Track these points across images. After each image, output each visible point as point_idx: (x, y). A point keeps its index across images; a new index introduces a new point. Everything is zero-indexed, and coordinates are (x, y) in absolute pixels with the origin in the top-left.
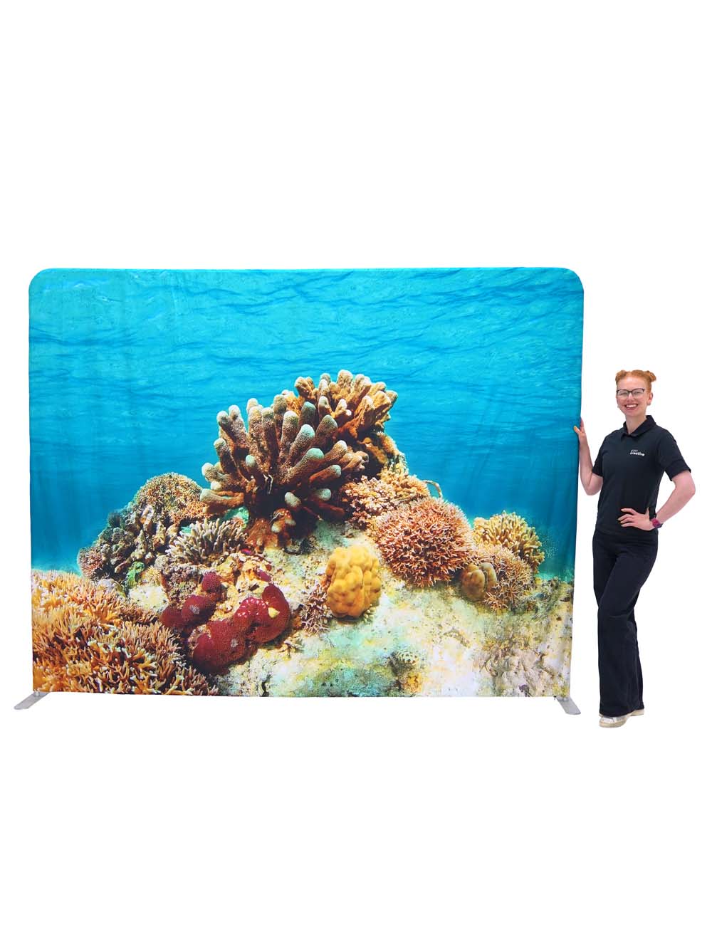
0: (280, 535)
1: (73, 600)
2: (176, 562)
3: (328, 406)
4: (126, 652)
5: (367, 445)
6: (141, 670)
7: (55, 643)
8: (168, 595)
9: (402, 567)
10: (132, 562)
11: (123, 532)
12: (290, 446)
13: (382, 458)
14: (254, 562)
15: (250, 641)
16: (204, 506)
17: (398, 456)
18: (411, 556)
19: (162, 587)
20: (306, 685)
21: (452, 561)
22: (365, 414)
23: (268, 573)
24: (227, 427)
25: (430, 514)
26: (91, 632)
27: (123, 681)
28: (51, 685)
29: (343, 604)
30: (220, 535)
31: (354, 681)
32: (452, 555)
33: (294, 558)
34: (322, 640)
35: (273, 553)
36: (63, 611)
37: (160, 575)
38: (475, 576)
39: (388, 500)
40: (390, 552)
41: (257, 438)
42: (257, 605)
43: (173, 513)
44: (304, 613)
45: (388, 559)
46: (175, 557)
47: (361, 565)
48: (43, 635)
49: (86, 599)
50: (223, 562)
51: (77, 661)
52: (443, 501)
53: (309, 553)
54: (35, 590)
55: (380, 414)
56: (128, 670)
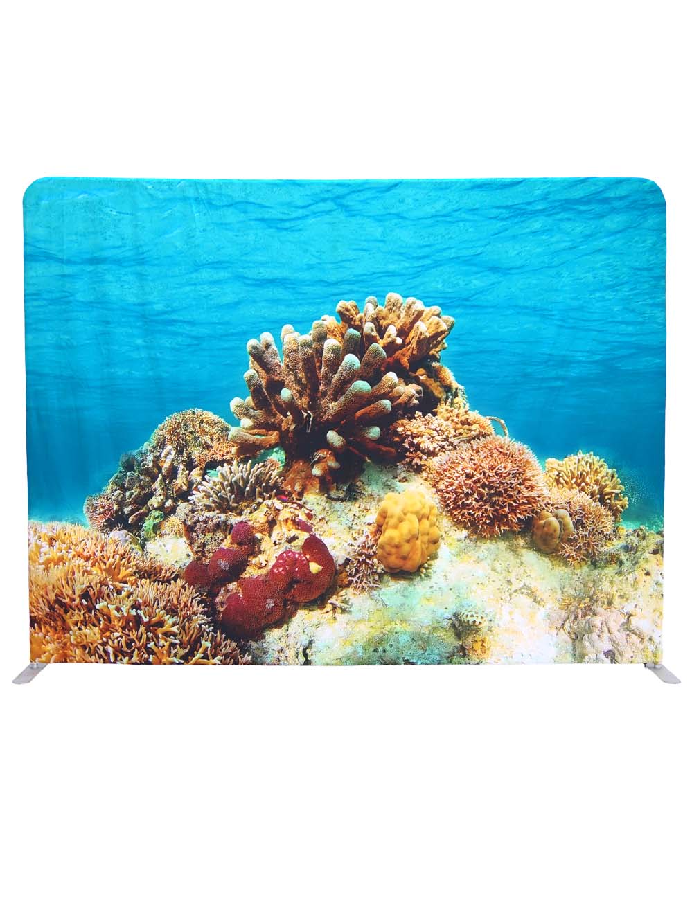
0: (322, 480)
1: (79, 556)
2: (201, 510)
3: (374, 334)
4: (143, 615)
5: (421, 378)
6: (160, 636)
7: (57, 606)
8: (192, 549)
9: (463, 515)
10: (149, 511)
11: (139, 477)
12: (332, 378)
13: (438, 392)
14: (292, 510)
15: (288, 600)
16: (233, 446)
17: (457, 389)
18: (474, 502)
19: (184, 539)
20: (355, 652)
21: (521, 507)
22: (418, 342)
23: (309, 522)
24: (259, 356)
25: (494, 455)
26: (100, 592)
27: (139, 649)
28: (52, 655)
29: (397, 558)
30: (252, 479)
31: (410, 647)
32: (521, 501)
33: (339, 506)
34: (372, 599)
35: (314, 500)
36: (66, 568)
37: (183, 526)
38: (548, 524)
39: (446, 439)
40: (450, 498)
41: (294, 370)
42: (297, 560)
43: (196, 454)
44: (351, 568)
45: (447, 506)
46: (200, 505)
47: (417, 513)
48: (42, 596)
49: (94, 554)
50: (256, 510)
51: (83, 627)
52: (509, 439)
53: (356, 500)
54: (33, 545)
55: (435, 342)
56: (144, 637)
